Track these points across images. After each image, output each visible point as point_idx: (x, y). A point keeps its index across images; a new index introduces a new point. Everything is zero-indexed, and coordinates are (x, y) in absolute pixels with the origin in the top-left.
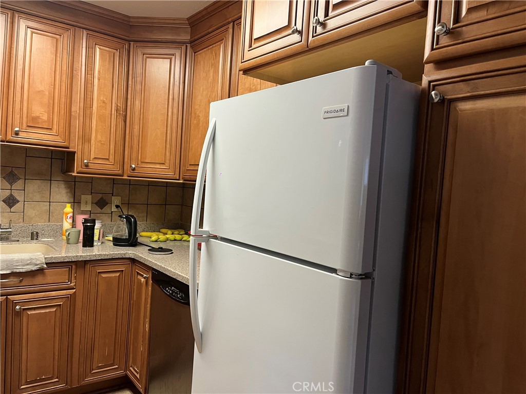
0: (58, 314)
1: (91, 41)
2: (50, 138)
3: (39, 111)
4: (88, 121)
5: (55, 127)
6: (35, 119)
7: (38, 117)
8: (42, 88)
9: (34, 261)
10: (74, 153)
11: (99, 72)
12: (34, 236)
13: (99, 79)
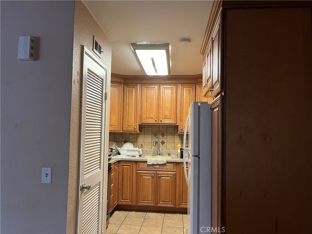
0: (171, 180)
1: (182, 87)
2: (171, 121)
3: (167, 113)
4: (182, 114)
5: (172, 117)
6: (166, 116)
7: (167, 115)
8: (168, 106)
9: (163, 161)
10: (178, 125)
11: (185, 97)
12: (169, 155)
13: (185, 99)
